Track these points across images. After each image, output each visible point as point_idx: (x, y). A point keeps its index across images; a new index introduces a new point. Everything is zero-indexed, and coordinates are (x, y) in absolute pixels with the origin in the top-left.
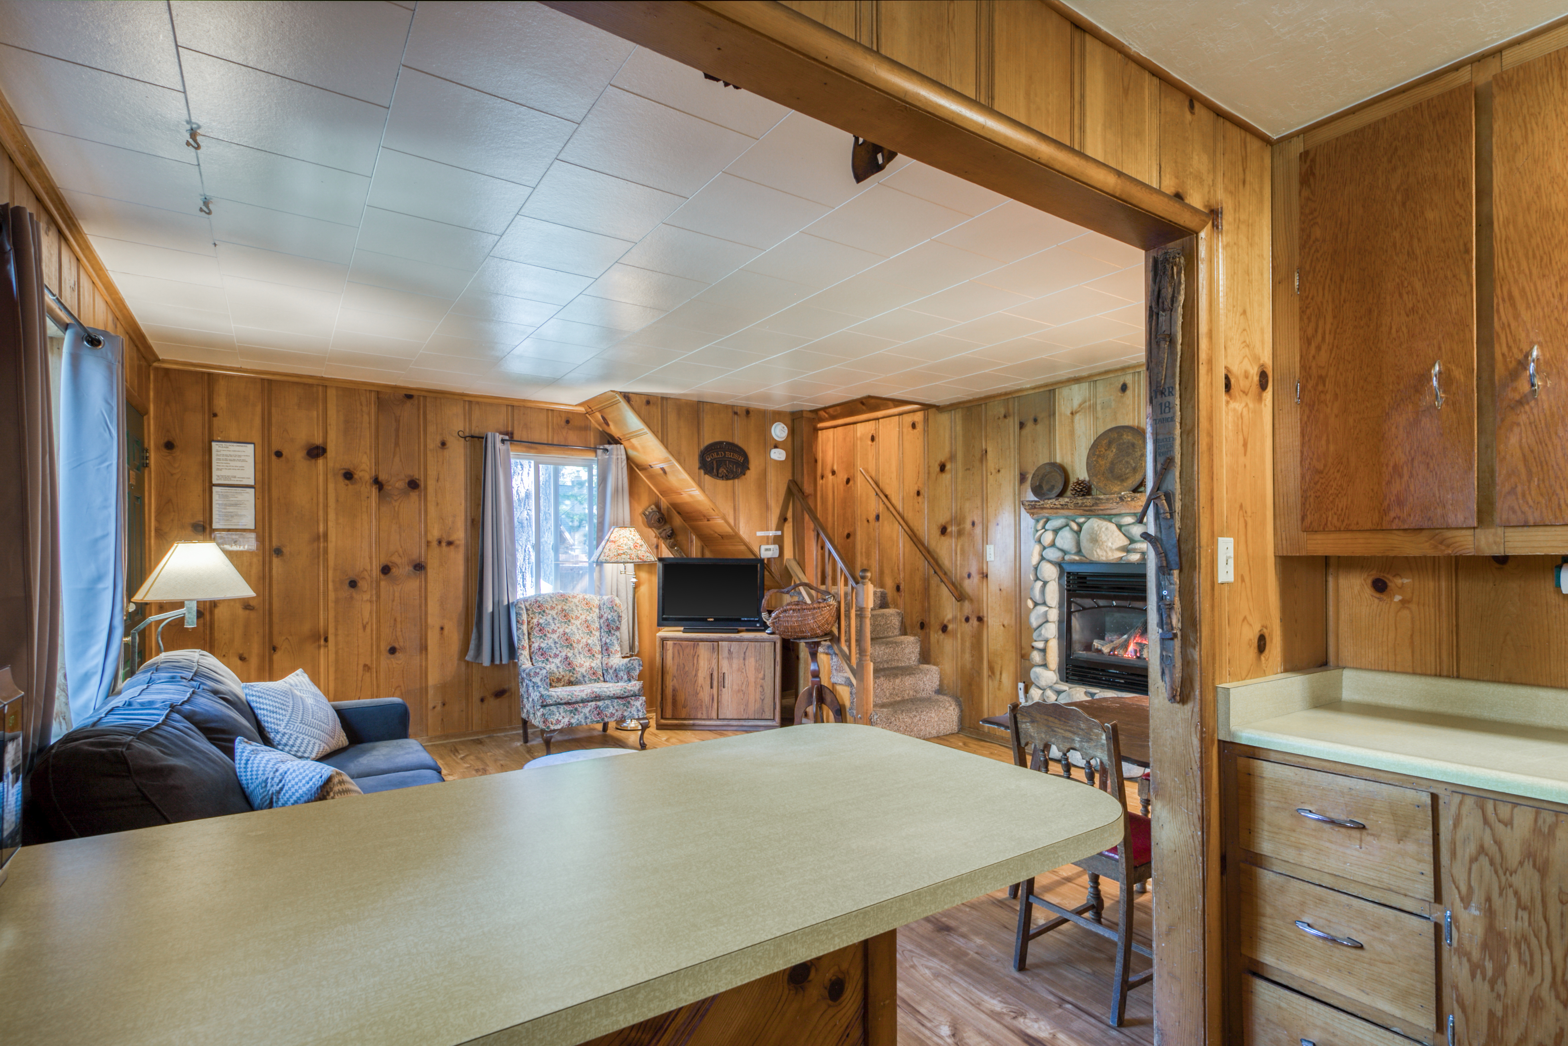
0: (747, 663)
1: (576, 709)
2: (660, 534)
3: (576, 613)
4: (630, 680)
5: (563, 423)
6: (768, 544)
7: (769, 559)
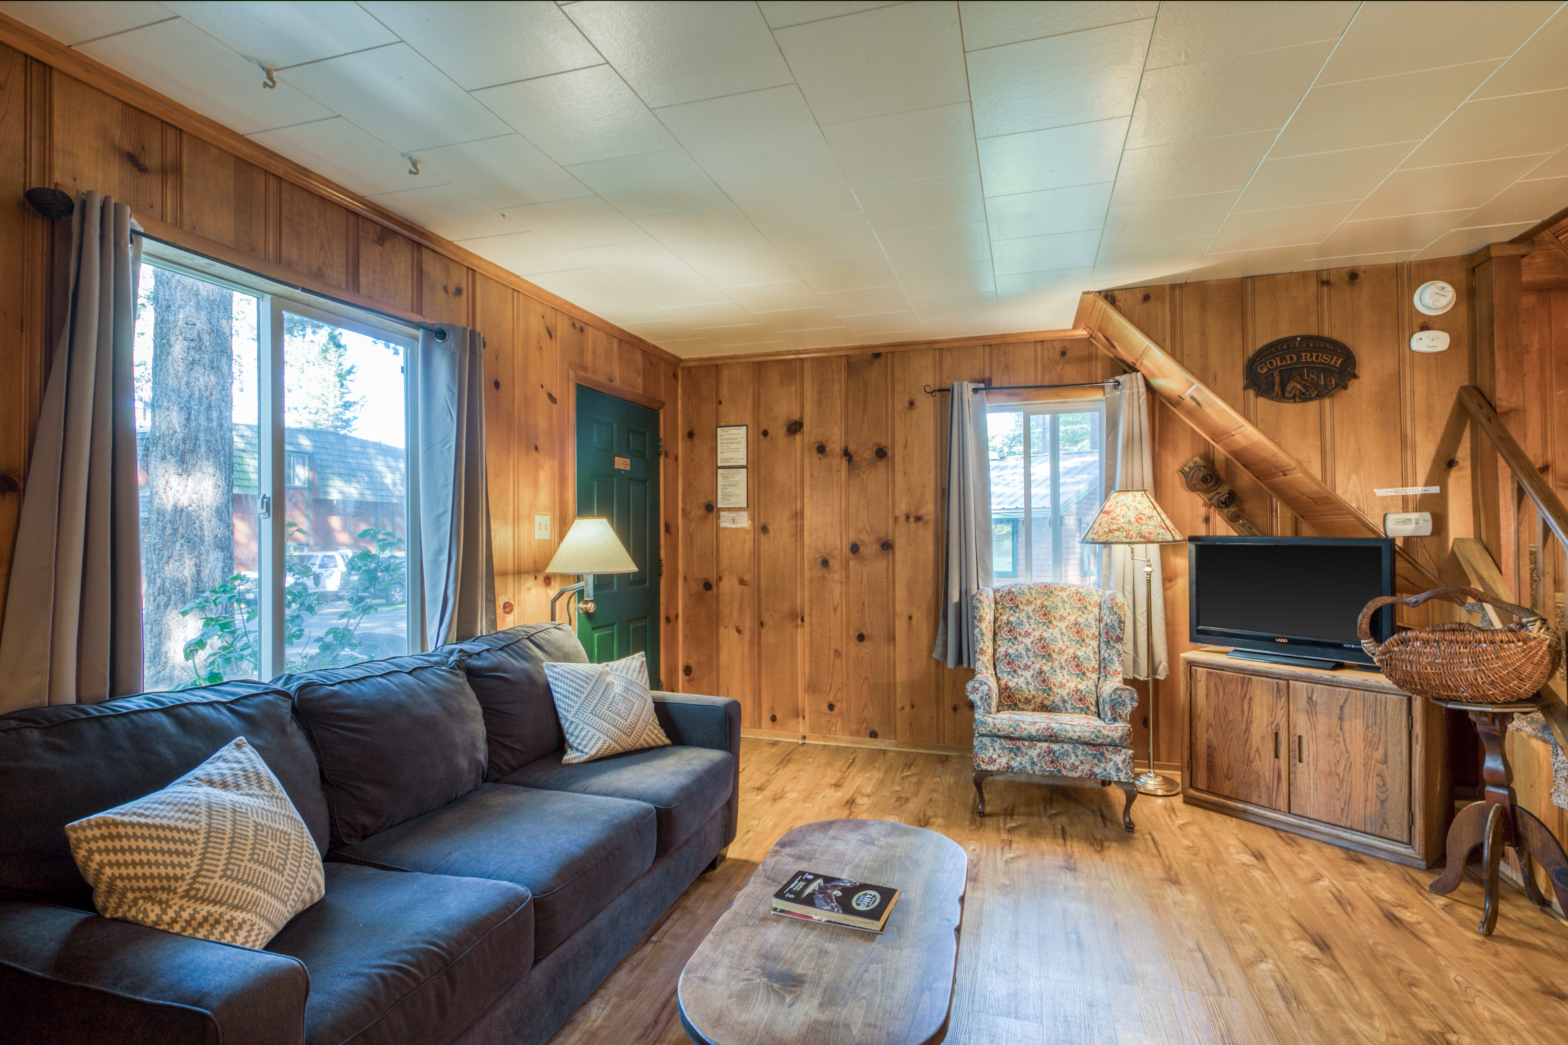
0: (1346, 726)
1: (1018, 749)
2: (1210, 500)
3: (1061, 611)
4: (1115, 720)
5: (1057, 356)
6: (1405, 509)
7: (1407, 539)
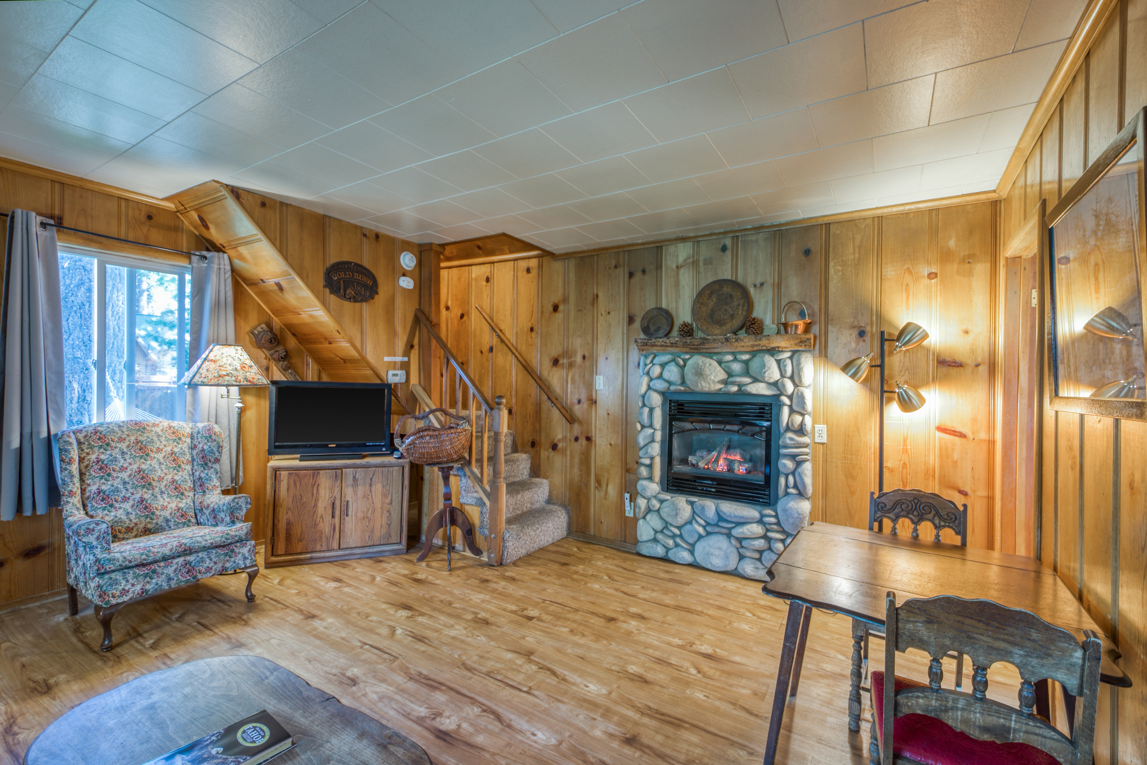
0: (373, 489)
1: (154, 571)
2: (271, 355)
3: (157, 445)
4: (233, 522)
6: (395, 369)
7: (396, 384)
